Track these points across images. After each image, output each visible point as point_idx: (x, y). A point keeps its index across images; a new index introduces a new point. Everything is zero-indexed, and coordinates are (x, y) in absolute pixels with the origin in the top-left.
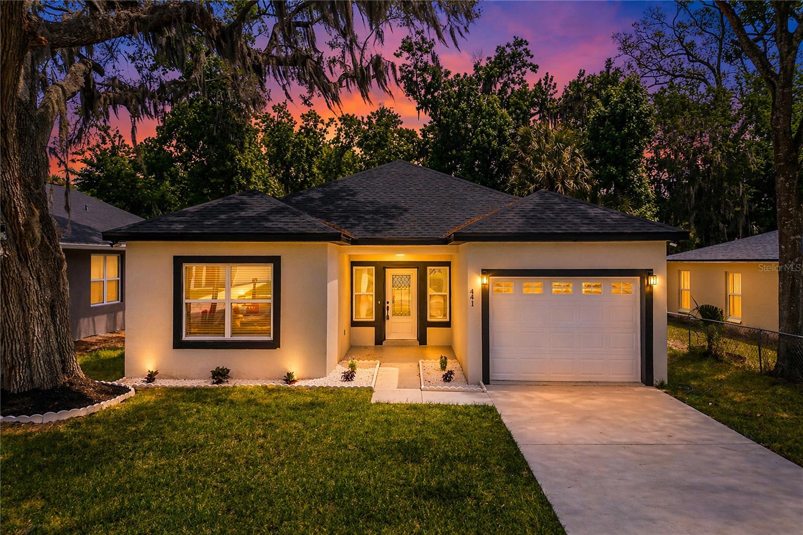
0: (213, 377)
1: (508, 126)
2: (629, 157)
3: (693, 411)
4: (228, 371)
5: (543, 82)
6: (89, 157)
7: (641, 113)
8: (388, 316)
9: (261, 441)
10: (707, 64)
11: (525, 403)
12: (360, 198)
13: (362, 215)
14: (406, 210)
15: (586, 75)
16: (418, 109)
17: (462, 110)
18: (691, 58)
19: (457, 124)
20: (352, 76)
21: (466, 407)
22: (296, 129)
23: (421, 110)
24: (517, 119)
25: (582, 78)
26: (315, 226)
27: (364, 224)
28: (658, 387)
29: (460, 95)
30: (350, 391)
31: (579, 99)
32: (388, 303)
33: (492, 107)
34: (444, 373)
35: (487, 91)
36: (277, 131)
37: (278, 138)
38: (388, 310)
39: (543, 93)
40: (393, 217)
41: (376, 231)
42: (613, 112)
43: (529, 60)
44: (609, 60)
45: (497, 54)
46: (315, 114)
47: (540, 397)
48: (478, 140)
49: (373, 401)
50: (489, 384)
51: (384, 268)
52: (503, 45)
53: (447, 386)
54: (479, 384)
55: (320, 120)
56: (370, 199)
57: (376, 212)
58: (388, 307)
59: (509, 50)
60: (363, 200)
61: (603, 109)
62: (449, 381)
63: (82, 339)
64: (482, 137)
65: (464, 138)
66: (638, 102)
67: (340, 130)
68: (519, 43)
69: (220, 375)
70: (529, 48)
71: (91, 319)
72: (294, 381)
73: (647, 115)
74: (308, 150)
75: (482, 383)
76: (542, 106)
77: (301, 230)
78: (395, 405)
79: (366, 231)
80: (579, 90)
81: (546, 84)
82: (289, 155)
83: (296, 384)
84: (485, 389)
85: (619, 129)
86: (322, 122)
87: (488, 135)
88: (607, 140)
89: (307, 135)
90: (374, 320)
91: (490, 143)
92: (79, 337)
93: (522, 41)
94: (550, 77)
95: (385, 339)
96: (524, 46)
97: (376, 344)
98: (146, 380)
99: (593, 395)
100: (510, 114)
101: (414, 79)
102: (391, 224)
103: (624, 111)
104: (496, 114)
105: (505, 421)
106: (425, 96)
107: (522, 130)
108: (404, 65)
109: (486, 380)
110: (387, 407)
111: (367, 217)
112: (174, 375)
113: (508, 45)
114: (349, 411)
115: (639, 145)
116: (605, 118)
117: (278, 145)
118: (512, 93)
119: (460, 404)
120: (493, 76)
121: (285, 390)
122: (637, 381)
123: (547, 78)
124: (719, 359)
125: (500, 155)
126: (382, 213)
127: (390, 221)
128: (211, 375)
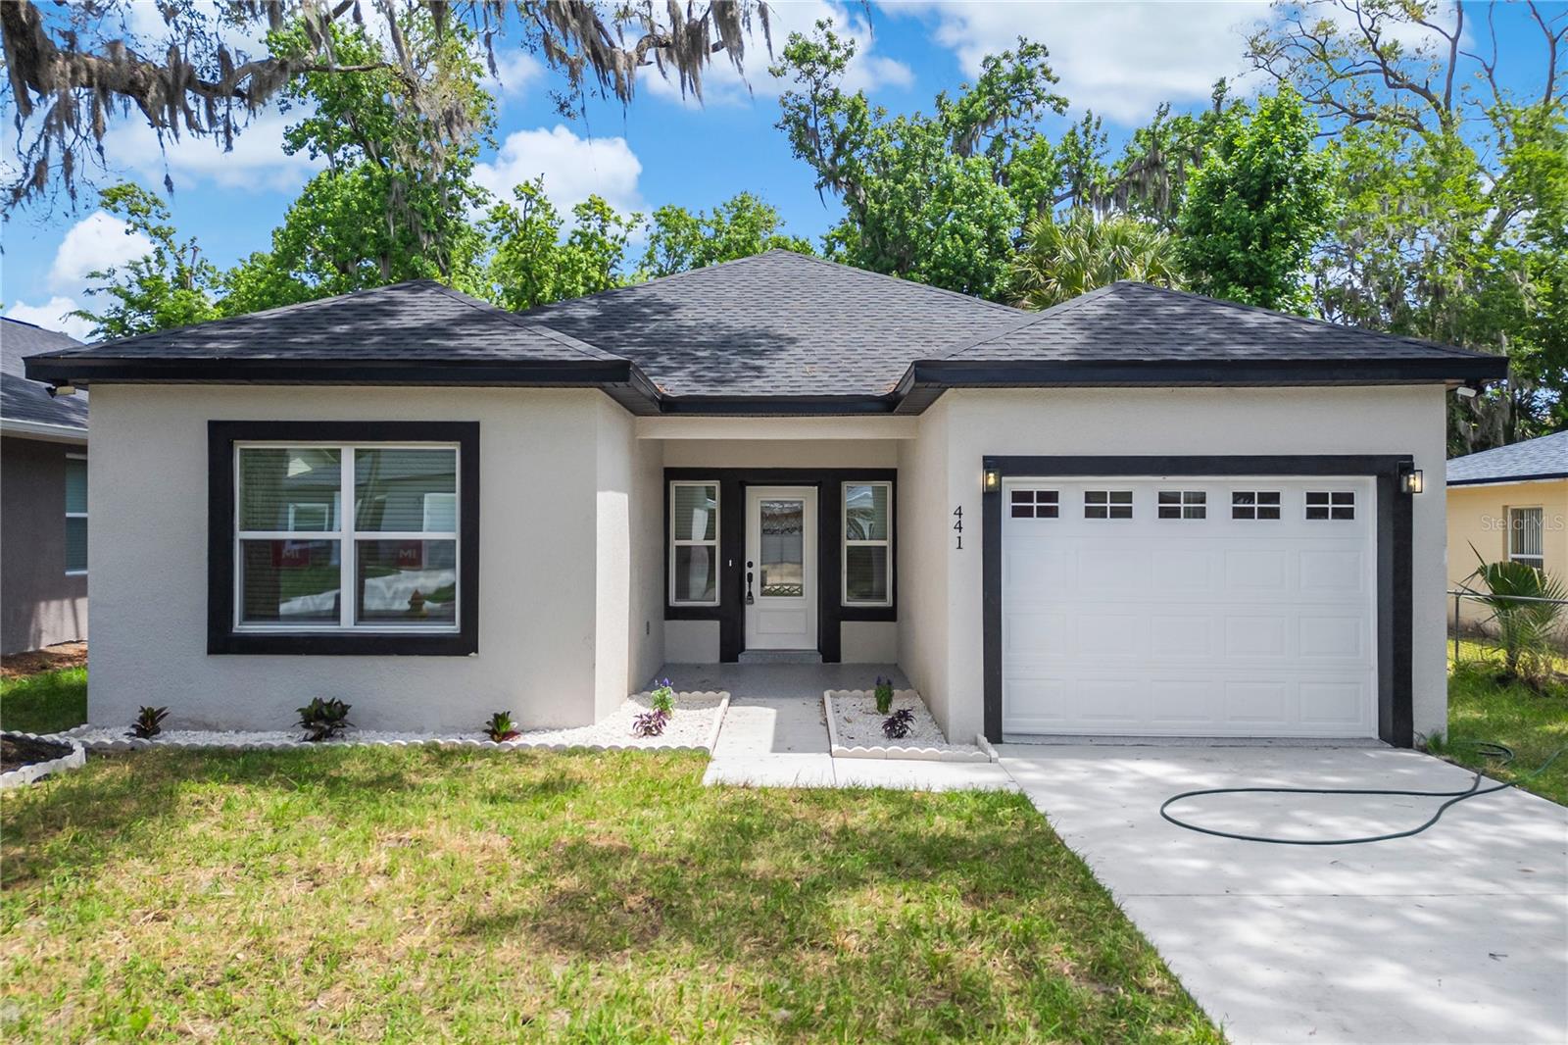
0: (307, 725)
1: (1009, 219)
2: (1279, 267)
3: (1542, 805)
4: (344, 709)
5: (1080, 131)
6: (124, 283)
7: (1305, 170)
8: (750, 594)
9: (377, 884)
10: (1425, 93)
11: (1102, 786)
12: (686, 317)
13: (689, 350)
14: (792, 341)
15: (1173, 115)
16: (819, 186)
17: (912, 187)
18: (1391, 79)
19: (900, 216)
20: (667, 45)
21: (952, 795)
22: (563, 235)
23: (824, 189)
24: (1027, 208)
25: (1164, 121)
26: (567, 348)
27: (693, 368)
28: (1424, 750)
29: (907, 153)
30: (649, 757)
31: (1154, 165)
32: (750, 565)
33: (976, 180)
34: (885, 718)
35: (963, 149)
36: (525, 238)
37: (525, 253)
38: (750, 580)
39: (1080, 154)
40: (761, 354)
41: (721, 382)
42: (1243, 169)
43: (1051, 89)
44: (1222, 82)
45: (984, 72)
46: (602, 205)
47: (1134, 772)
48: (945, 247)
49: (708, 780)
50: (1001, 742)
51: (743, 485)
52: (997, 54)
53: (895, 747)
54: (976, 743)
55: (612, 216)
56: (710, 320)
57: (725, 344)
58: (750, 575)
59: (1007, 67)
60: (693, 323)
61: (1221, 163)
62: (900, 736)
63: (42, 648)
64: (953, 239)
65: (914, 245)
66: (1297, 149)
67: (656, 239)
68: (1031, 51)
69: (325, 719)
70: (1050, 63)
71: (67, 603)
72: (512, 734)
73: (1319, 176)
74: (588, 278)
75: (983, 740)
76: (1079, 177)
77: (530, 354)
78: (764, 790)
79: (696, 381)
80: (1157, 146)
81: (1086, 133)
82: (548, 290)
83: (514, 743)
84: (994, 754)
85: (1257, 205)
86: (617, 220)
87: (967, 238)
88: (1230, 230)
89: (587, 248)
90: (717, 603)
91: (969, 255)
92: (37, 643)
93: (1035, 47)
94: (1094, 120)
95: (742, 648)
96: (1042, 59)
97: (723, 659)
98: (134, 731)
99: (1267, 767)
100: (1012, 195)
101: (811, 123)
102: (758, 369)
103: (1269, 168)
104: (982, 192)
105: (1061, 830)
106: (833, 161)
107: (1036, 228)
108: (789, 94)
109: (994, 731)
110: (742, 795)
111: (699, 354)
112: (211, 718)
113: (1006, 56)
114: (644, 805)
115: (1299, 240)
116: (1223, 184)
117: (525, 268)
118: (1014, 156)
119: (936, 789)
120: (974, 119)
121: (483, 753)
122: (1367, 735)
123: (1088, 120)
124: (1541, 687)
125: (991, 280)
126: (734, 347)
127: (758, 363)
128: (299, 717)
